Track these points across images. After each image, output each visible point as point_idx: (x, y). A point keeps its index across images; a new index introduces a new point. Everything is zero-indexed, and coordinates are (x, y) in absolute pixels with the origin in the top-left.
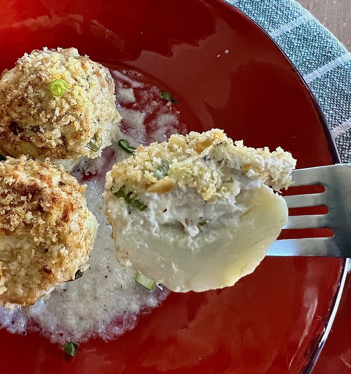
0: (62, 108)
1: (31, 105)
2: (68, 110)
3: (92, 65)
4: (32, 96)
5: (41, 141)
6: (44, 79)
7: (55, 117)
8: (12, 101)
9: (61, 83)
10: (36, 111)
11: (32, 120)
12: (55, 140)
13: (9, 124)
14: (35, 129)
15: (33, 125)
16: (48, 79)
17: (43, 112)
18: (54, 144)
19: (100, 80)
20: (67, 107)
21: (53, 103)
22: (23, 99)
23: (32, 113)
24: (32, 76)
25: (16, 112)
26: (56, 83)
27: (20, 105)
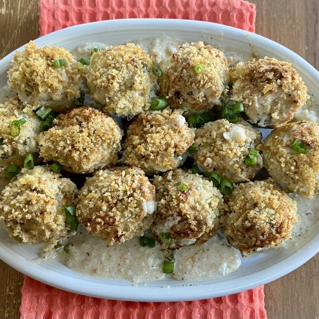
0: (204, 80)
1: (186, 80)
2: (207, 80)
3: (215, 51)
4: (186, 75)
5: (194, 99)
6: (191, 64)
7: (201, 85)
8: (174, 80)
9: (200, 66)
10: (189, 83)
11: (188, 88)
12: (201, 98)
13: (174, 93)
14: (190, 94)
15: (189, 91)
16: (193, 64)
17: (194, 84)
18: (201, 100)
19: (220, 60)
20: (206, 78)
21: (199, 78)
22: (181, 77)
23: (188, 84)
24: (184, 63)
25: (178, 85)
26: (197, 66)
27: (180, 81)
